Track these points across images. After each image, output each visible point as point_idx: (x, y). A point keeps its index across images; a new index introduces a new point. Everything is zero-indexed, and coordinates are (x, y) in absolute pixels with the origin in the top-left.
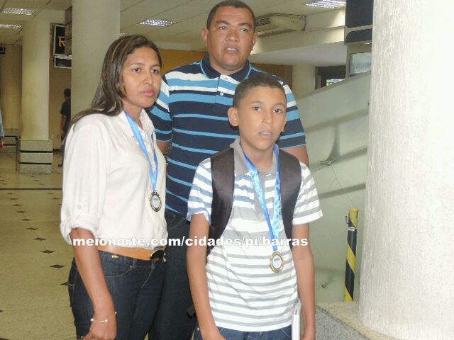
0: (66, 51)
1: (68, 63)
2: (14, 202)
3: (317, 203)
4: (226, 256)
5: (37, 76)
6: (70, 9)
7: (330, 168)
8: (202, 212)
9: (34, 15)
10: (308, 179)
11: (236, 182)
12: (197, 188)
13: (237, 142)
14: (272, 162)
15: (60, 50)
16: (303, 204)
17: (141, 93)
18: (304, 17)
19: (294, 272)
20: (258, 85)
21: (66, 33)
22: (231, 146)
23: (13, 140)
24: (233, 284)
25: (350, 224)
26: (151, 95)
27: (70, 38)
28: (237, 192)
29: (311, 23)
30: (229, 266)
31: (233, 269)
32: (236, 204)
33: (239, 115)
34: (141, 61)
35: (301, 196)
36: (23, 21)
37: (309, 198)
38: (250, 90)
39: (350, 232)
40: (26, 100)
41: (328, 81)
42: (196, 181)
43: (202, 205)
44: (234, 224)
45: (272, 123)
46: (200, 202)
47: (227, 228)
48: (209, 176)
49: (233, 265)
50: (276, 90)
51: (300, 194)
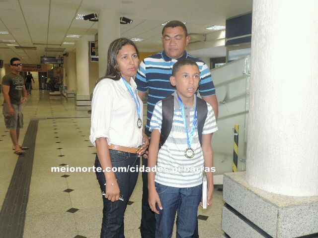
0: (96, 54)
1: (97, 60)
2: (74, 124)
3: (215, 124)
4: (168, 150)
5: (83, 65)
6: (97, 34)
7: (224, 105)
8: (157, 128)
9: (80, 37)
10: (211, 111)
11: (174, 113)
12: (155, 116)
13: (175, 93)
14: (193, 103)
15: (93, 54)
16: (208, 124)
17: (129, 69)
18: (205, 35)
19: (202, 157)
20: (185, 64)
21: (95, 45)
22: (172, 95)
23: (73, 96)
24: (173, 164)
25: (235, 132)
26: (134, 69)
27: (97, 48)
28: (175, 118)
29: (208, 37)
30: (171, 155)
31: (173, 157)
32: (174, 124)
33: (176, 80)
34: (126, 53)
35: (207, 120)
36: (76, 41)
37: (211, 120)
38: (181, 67)
39: (235, 136)
40: (79, 77)
41: (216, 64)
42: (154, 113)
43: (158, 125)
44: (173, 134)
45: (194, 83)
46: (156, 123)
47: (170, 136)
48: (161, 110)
49: (173, 155)
50: (194, 66)
51: (207, 119)
